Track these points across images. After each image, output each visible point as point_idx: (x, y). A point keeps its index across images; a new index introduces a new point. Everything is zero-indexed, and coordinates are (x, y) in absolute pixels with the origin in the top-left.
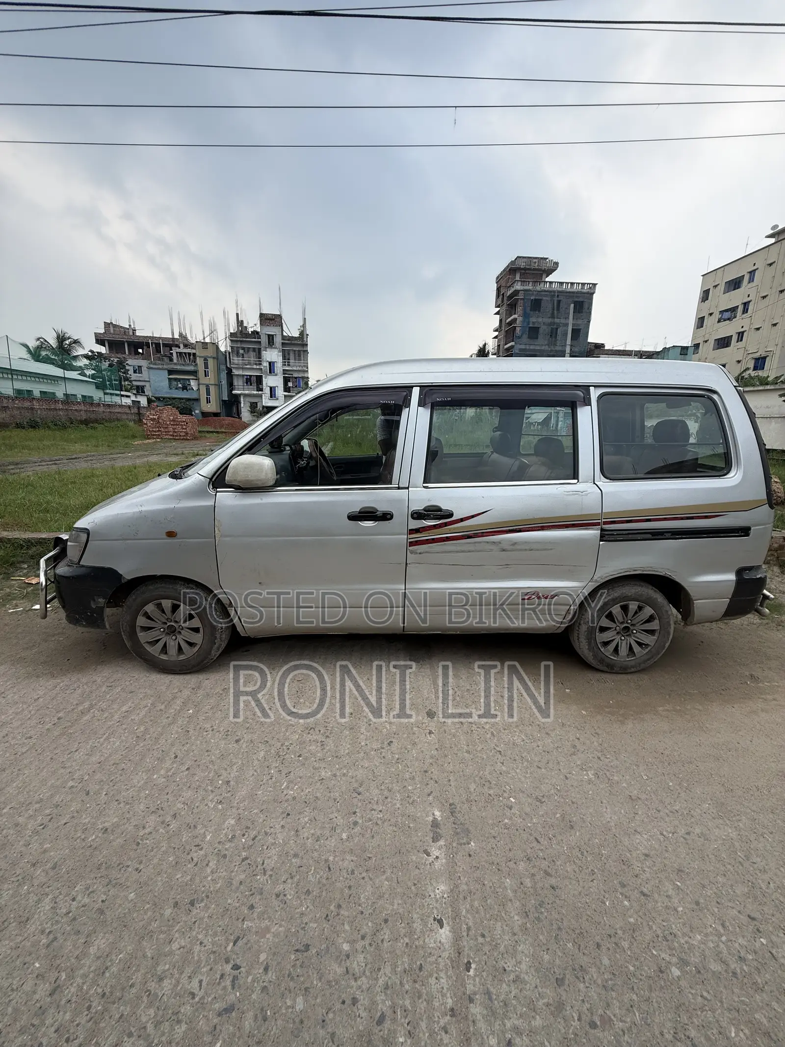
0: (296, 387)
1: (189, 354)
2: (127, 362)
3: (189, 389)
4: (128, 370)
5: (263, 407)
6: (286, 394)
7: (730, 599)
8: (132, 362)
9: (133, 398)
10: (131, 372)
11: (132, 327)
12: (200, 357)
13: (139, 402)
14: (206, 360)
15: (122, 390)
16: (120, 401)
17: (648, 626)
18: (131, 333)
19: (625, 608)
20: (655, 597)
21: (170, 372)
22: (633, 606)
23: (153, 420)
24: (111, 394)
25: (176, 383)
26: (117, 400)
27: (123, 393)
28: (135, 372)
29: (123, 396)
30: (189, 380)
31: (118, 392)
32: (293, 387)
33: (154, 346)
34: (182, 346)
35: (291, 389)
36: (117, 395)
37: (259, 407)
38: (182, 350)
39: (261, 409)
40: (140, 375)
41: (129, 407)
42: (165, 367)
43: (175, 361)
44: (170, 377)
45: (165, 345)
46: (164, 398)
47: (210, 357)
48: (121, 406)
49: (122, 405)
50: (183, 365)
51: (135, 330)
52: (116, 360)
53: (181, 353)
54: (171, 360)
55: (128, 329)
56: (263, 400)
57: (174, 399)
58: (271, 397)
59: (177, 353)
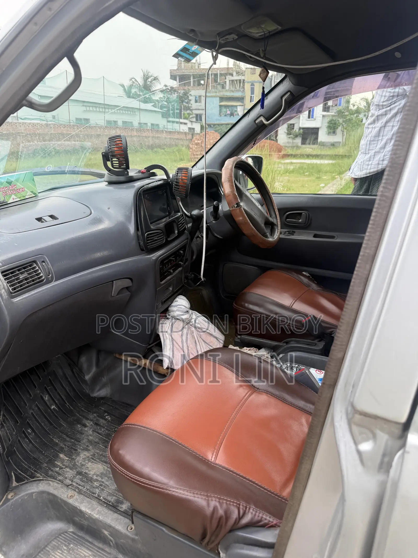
0: (336, 105)
1: (240, 80)
2: (190, 93)
3: (236, 115)
4: (190, 100)
5: (300, 128)
6: (325, 113)
8: (195, 92)
9: (189, 125)
10: (193, 102)
11: (198, 61)
12: (248, 82)
13: (194, 129)
14: (252, 85)
15: (181, 118)
16: (179, 128)
18: (197, 67)
21: (222, 99)
23: (197, 144)
24: (173, 122)
25: (225, 110)
26: (176, 127)
27: (182, 121)
28: (196, 101)
29: (181, 123)
30: (236, 106)
31: (177, 120)
32: (332, 106)
33: (213, 76)
34: (235, 74)
35: (331, 108)
36: (177, 122)
37: (296, 128)
38: (235, 77)
39: (297, 130)
40: (200, 104)
41: (185, 133)
42: (218, 94)
43: (227, 88)
44: (222, 103)
45: (221, 75)
46: (214, 125)
47: (256, 82)
48: (179, 133)
49: (180, 132)
50: (233, 91)
51: (200, 64)
52: (182, 91)
53: (233, 81)
54: (223, 87)
55: (195, 63)
56: (301, 121)
57: (222, 125)
58: (309, 117)
59: (230, 81)
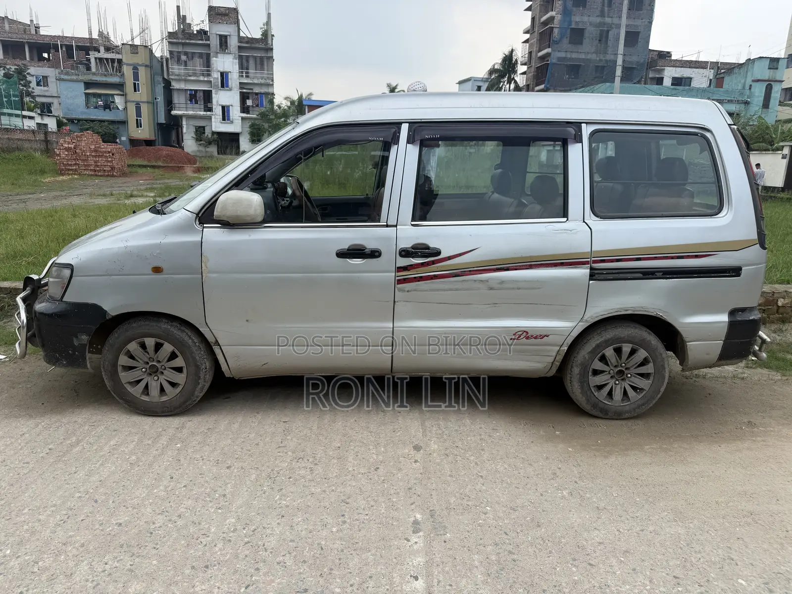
0: (257, 106)
1: (113, 60)
2: (29, 71)
3: (113, 108)
4: (30, 82)
5: (213, 133)
6: (244, 115)
7: (724, 341)
8: (35, 71)
9: (38, 120)
10: (33, 84)
11: (35, 23)
12: (128, 65)
13: (46, 125)
14: (135, 69)
15: (23, 110)
16: (21, 124)
17: (643, 370)
18: (33, 32)
19: (618, 351)
20: (648, 339)
21: (88, 85)
22: (626, 348)
23: (68, 149)
24: (10, 115)
25: (95, 100)
26: (17, 122)
27: (25, 113)
28: (38, 84)
29: (24, 117)
30: (113, 95)
31: (19, 112)
32: (252, 106)
33: (64, 49)
34: (102, 49)
35: (251, 109)
36: (17, 116)
37: (208, 132)
38: (103, 54)
39: (210, 136)
40: (46, 88)
41: (33, 132)
42: (81, 78)
43: (93, 69)
44: (87, 91)
45: (79, 48)
46: (79, 120)
47: (141, 65)
48: (22, 131)
49: (24, 130)
50: (105, 76)
51: (39, 28)
52: (13, 68)
53: (101, 59)
54: (89, 68)
55: (29, 26)
56: (213, 124)
57: (93, 121)
58: (224, 119)
59: (96, 58)
